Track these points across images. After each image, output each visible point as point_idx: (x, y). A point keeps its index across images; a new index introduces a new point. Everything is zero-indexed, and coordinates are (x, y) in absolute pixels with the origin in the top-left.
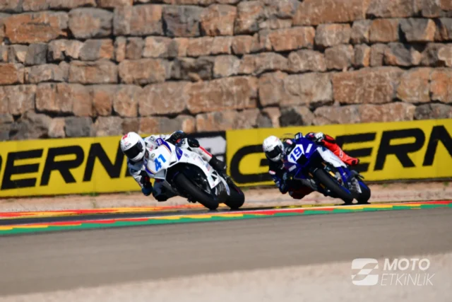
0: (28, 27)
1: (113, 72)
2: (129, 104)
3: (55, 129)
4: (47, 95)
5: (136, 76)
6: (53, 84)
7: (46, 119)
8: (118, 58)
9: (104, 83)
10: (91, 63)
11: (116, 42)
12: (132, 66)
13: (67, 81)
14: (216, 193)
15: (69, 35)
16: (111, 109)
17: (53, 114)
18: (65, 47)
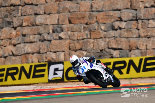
0: (105, 17)
1: (137, 33)
2: (143, 45)
3: (116, 55)
4: (113, 42)
5: (146, 34)
6: (115, 38)
7: (112, 51)
8: (139, 28)
9: (134, 37)
10: (129, 30)
11: (138, 22)
12: (144, 31)
13: (120, 37)
14: (107, 82)
15: (121, 20)
16: (136, 47)
17: (115, 49)
18: (119, 24)
